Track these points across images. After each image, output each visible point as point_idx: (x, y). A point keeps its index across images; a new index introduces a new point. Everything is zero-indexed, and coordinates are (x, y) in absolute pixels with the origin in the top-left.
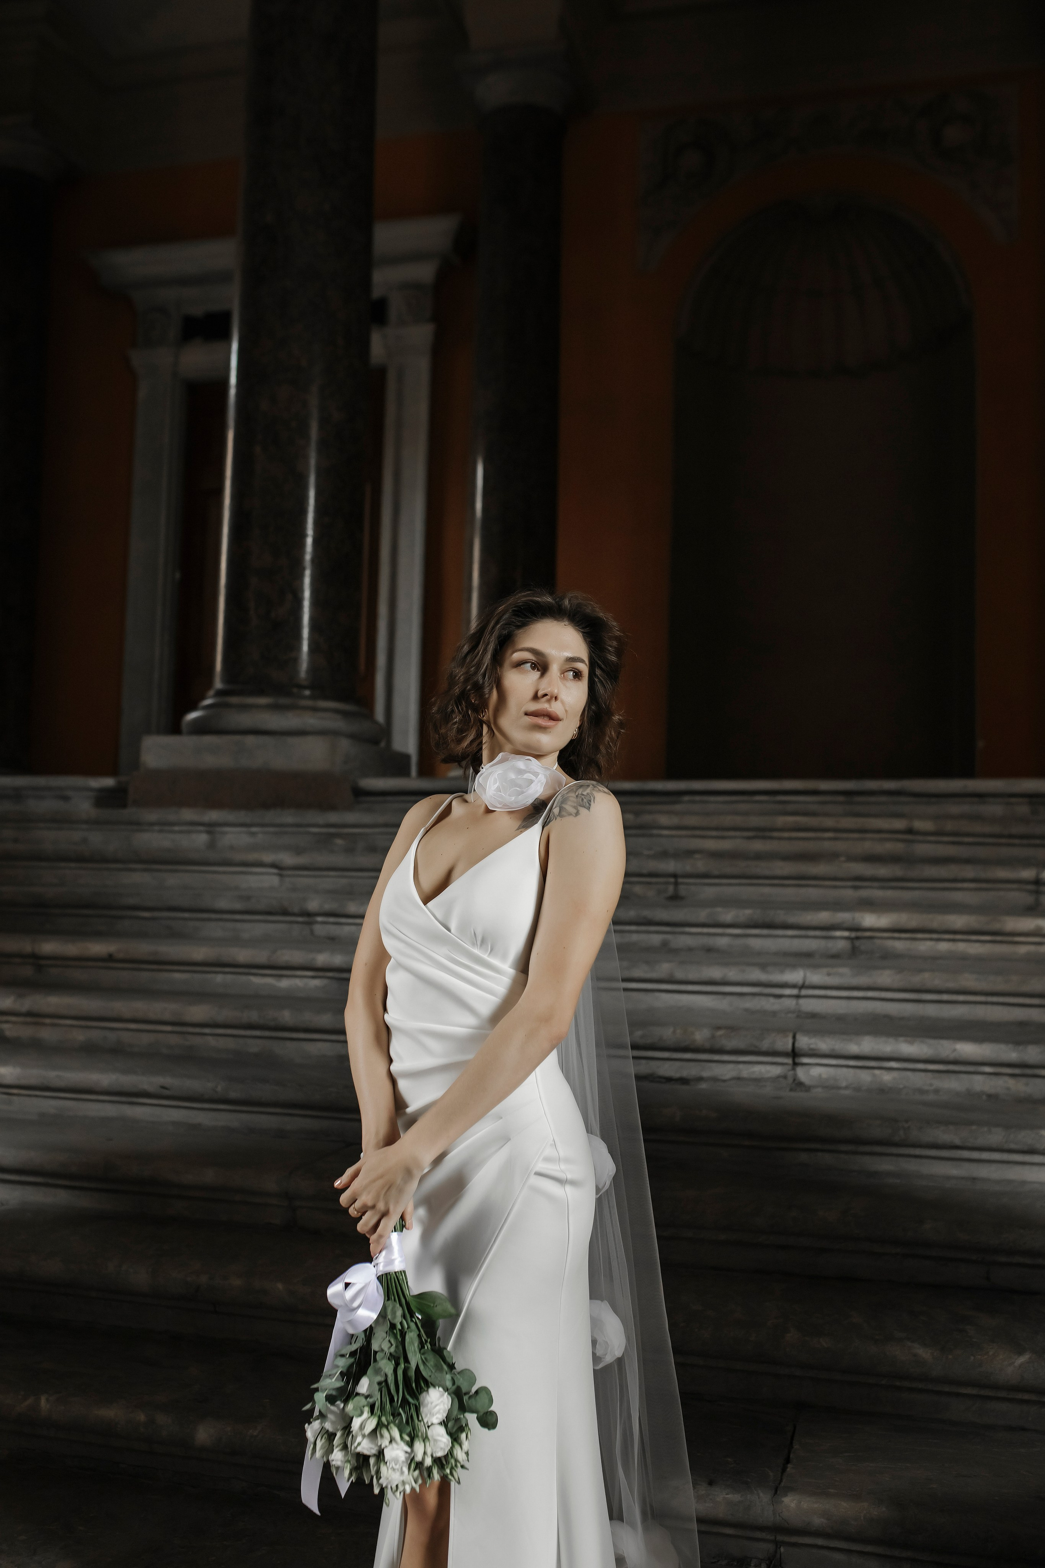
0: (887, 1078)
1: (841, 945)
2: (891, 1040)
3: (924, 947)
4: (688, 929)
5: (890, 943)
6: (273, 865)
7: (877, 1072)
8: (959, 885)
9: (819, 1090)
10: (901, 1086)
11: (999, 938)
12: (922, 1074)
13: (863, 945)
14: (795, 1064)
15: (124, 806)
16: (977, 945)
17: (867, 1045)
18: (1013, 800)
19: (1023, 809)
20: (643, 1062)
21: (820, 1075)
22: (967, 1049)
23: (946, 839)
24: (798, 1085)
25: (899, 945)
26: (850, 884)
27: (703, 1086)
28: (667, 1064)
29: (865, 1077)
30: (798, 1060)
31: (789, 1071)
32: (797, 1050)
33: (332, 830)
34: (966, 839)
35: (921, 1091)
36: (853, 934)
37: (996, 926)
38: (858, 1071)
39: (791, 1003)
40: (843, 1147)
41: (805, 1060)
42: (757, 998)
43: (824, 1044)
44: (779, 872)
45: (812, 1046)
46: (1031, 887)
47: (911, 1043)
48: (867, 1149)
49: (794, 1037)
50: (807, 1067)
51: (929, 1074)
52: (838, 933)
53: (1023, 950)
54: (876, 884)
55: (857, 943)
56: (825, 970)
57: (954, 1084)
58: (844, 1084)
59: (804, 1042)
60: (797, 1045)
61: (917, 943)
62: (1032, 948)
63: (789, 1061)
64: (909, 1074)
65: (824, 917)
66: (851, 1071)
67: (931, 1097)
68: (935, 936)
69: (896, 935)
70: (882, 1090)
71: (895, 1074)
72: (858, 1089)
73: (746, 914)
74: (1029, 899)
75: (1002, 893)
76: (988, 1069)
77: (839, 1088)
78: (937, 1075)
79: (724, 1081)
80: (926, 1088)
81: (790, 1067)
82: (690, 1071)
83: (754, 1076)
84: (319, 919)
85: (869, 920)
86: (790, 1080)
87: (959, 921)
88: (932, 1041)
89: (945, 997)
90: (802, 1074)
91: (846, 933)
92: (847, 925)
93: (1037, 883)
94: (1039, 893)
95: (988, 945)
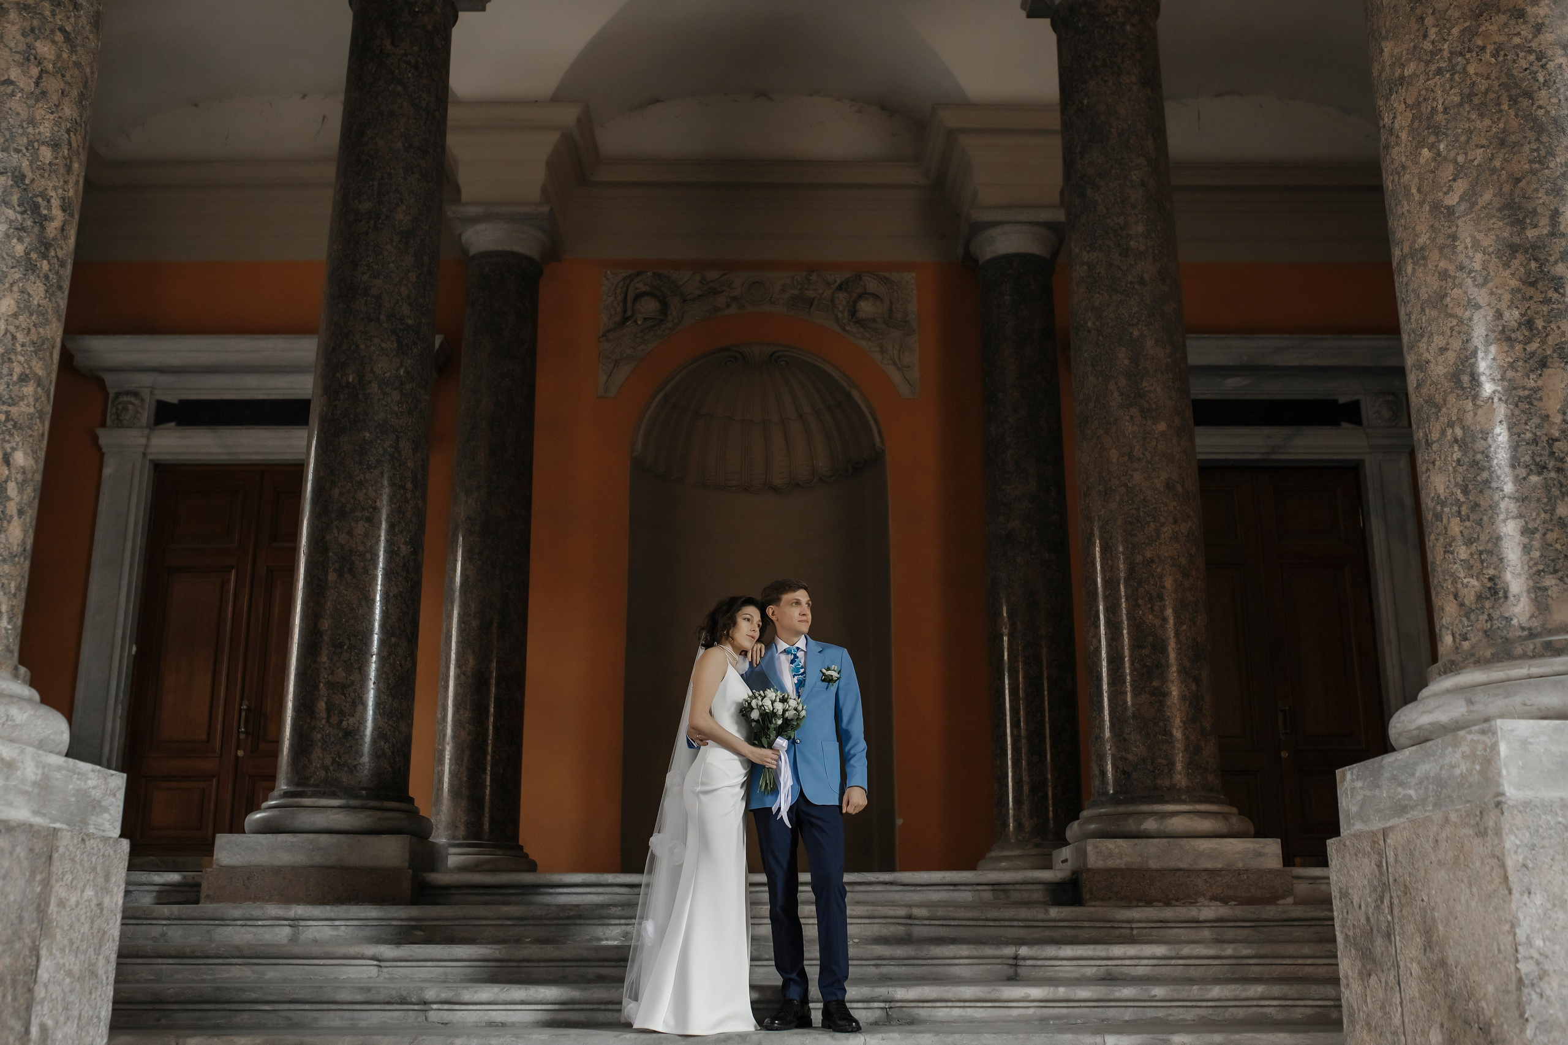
3: (941, 1012)
5: (915, 1011)
6: (373, 958)
8: (957, 961)
11: (996, 1004)
13: (894, 1013)
15: (196, 902)
16: (981, 1010)
18: (980, 887)
23: (937, 922)
26: (873, 962)
33: (413, 923)
34: (953, 923)
36: (887, 1005)
37: (995, 995)
46: (1011, 962)
52: (876, 1005)
53: (1015, 1013)
54: (892, 962)
55: (890, 1011)
56: (880, 1036)
61: (937, 1010)
62: (1022, 1011)
68: (950, 1004)
69: (922, 1004)
84: (435, 1006)
87: (968, 992)
91: (882, 1005)
92: (881, 998)
93: (1016, 958)
94: (1016, 965)
95: (989, 1010)
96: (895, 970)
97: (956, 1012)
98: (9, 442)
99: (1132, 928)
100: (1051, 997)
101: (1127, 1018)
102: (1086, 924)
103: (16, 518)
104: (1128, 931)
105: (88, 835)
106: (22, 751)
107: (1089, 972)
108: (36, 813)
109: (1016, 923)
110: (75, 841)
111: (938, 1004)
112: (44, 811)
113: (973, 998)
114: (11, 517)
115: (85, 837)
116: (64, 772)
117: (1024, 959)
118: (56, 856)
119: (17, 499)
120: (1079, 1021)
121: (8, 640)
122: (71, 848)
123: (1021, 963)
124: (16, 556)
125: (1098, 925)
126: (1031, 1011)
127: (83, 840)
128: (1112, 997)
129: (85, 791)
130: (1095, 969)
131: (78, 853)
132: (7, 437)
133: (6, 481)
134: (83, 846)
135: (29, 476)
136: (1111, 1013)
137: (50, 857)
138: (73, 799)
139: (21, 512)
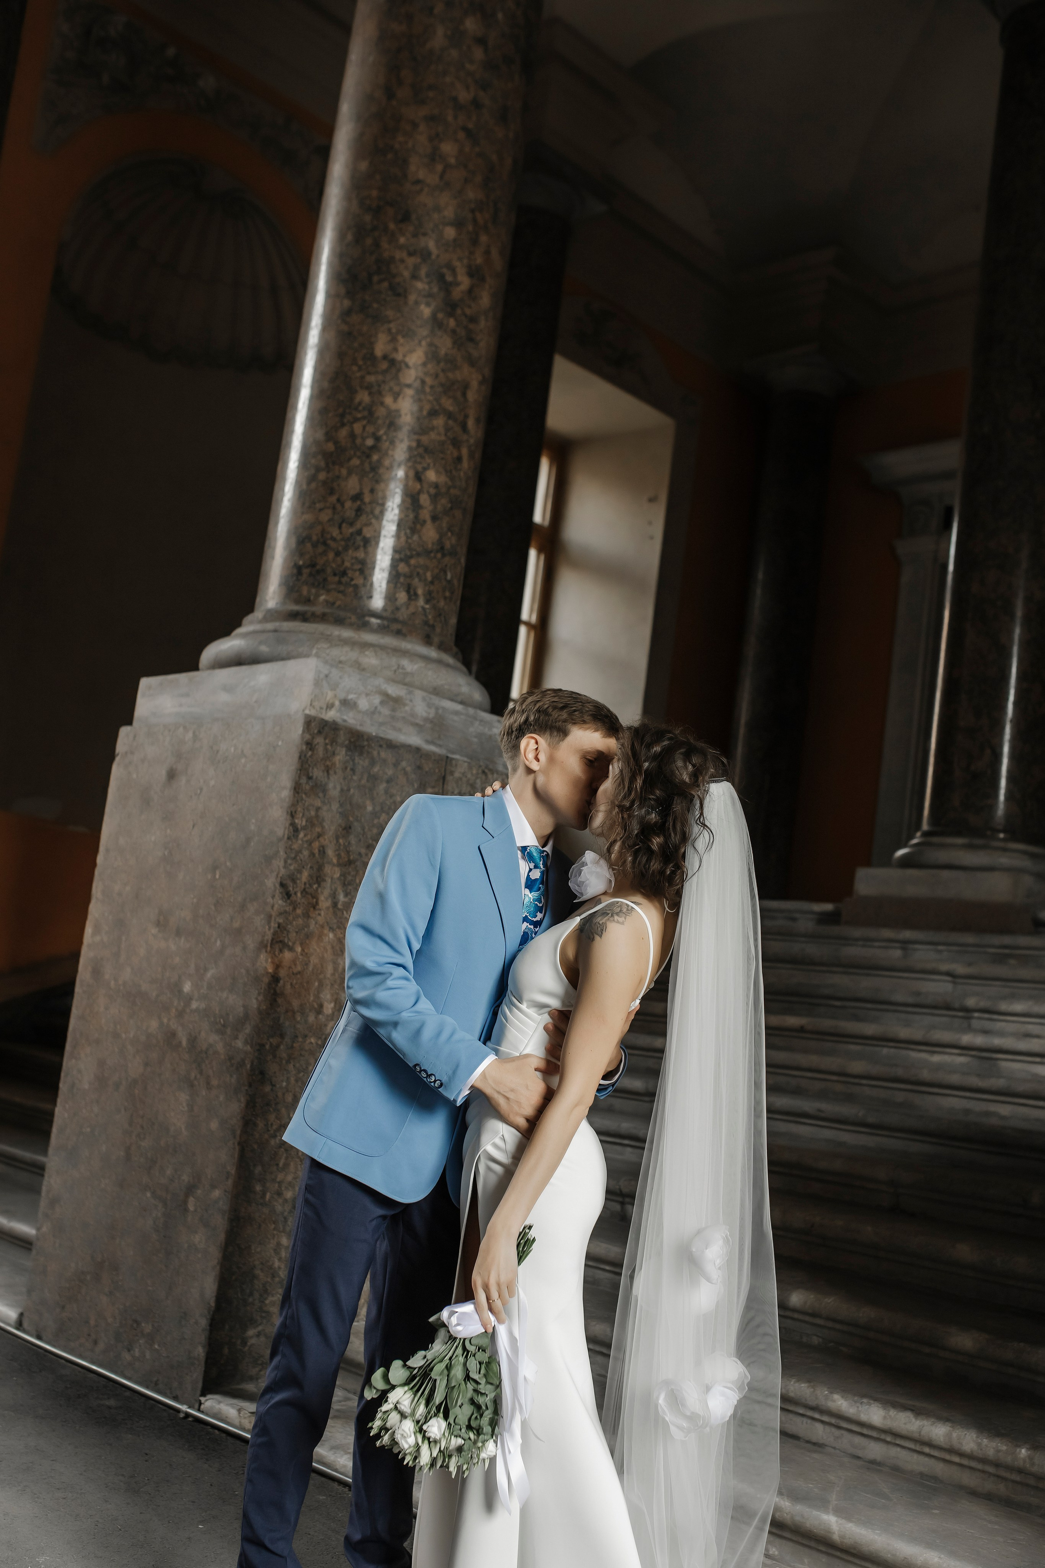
6: (952, 975)
98: (420, 463)
103: (429, 522)
105: (490, 770)
106: (410, 693)
108: (428, 742)
110: (474, 772)
112: (441, 743)
114: (425, 522)
115: (486, 771)
116: (462, 717)
118: (449, 778)
119: (431, 508)
121: (426, 615)
122: (469, 776)
124: (431, 552)
127: (484, 772)
129: (490, 736)
131: (478, 781)
132: (419, 460)
133: (419, 493)
134: (484, 777)
135: (443, 490)
137: (444, 778)
138: (475, 740)
139: (434, 518)
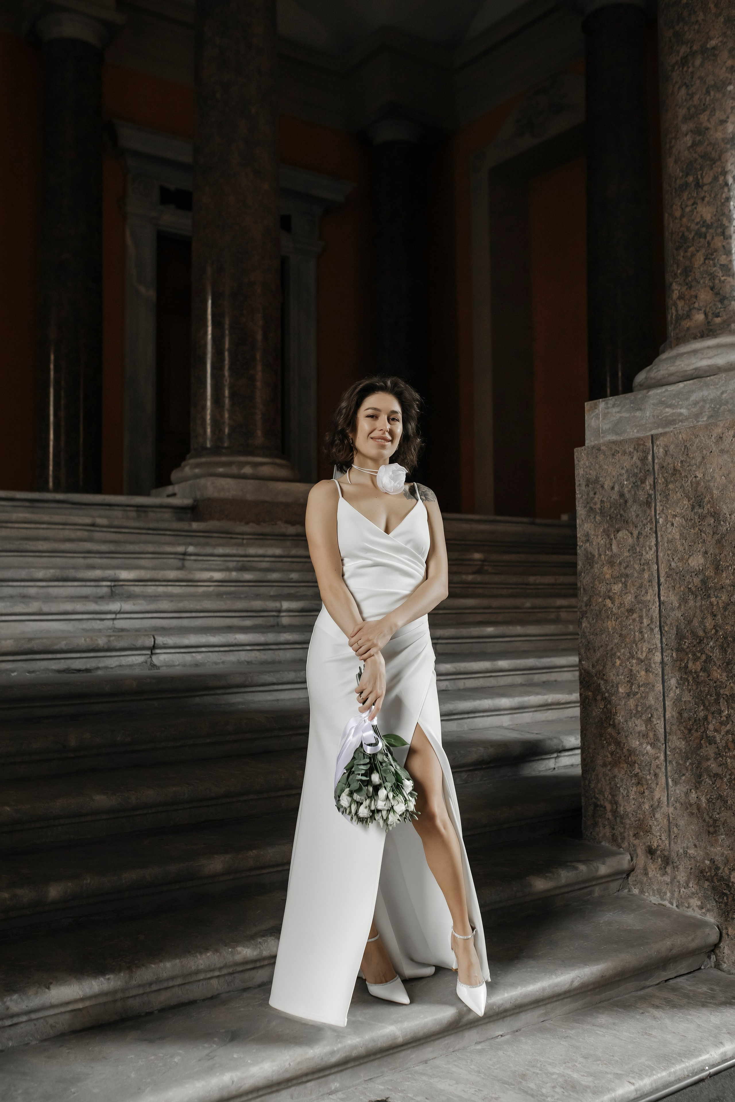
0: (199, 657)
1: (105, 590)
2: (204, 635)
3: (150, 590)
4: (11, 584)
5: (132, 588)
7: (194, 654)
9: (164, 668)
10: (206, 661)
11: (190, 584)
12: (216, 654)
13: (117, 590)
14: (152, 654)
16: (178, 588)
17: (192, 639)
18: (128, 508)
19: (133, 514)
20: (63, 661)
21: (165, 660)
22: (241, 637)
24: (153, 666)
25: (137, 590)
27: (100, 672)
28: (78, 661)
29: (188, 658)
30: (153, 652)
31: (148, 658)
32: (156, 645)
35: (216, 663)
36: (113, 584)
37: (190, 577)
38: (184, 655)
39: (109, 624)
40: (219, 692)
41: (158, 651)
42: (90, 621)
43: (170, 641)
44: (40, 548)
45: (165, 642)
46: (181, 557)
47: (214, 636)
48: (231, 691)
49: (154, 638)
50: (158, 655)
51: (220, 653)
52: (104, 583)
53: (201, 590)
54: (97, 555)
55: (114, 589)
56: (131, 602)
57: (232, 657)
58: (177, 663)
59: (160, 640)
60: (156, 642)
61: (147, 588)
62: (205, 589)
63: (149, 652)
64: (210, 654)
65: (98, 573)
66: (181, 655)
67: (221, 666)
68: (157, 583)
69: (137, 583)
70: (197, 665)
71: (203, 655)
72: (184, 666)
73: (50, 573)
74: (179, 563)
75: (165, 560)
76: (248, 648)
77: (175, 666)
78: (223, 653)
79: (112, 668)
80: (218, 661)
81: (149, 656)
82: (91, 664)
83: (129, 664)
85: (124, 575)
86: (149, 663)
88: (223, 635)
89: (194, 615)
90: (156, 660)
91: (109, 583)
92: (110, 578)
93: (185, 554)
94: (184, 559)
95: (184, 588)
96: (98, 561)
97: (161, 589)
99: (243, 539)
100: (227, 578)
101: (272, 594)
102: (215, 535)
104: (240, 541)
107: (231, 565)
109: (168, 533)
111: (149, 583)
113: (175, 578)
117: (191, 555)
120: (242, 596)
123: (188, 557)
125: (222, 535)
126: (211, 589)
128: (265, 579)
130: (235, 564)
136: (262, 590)
